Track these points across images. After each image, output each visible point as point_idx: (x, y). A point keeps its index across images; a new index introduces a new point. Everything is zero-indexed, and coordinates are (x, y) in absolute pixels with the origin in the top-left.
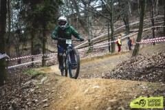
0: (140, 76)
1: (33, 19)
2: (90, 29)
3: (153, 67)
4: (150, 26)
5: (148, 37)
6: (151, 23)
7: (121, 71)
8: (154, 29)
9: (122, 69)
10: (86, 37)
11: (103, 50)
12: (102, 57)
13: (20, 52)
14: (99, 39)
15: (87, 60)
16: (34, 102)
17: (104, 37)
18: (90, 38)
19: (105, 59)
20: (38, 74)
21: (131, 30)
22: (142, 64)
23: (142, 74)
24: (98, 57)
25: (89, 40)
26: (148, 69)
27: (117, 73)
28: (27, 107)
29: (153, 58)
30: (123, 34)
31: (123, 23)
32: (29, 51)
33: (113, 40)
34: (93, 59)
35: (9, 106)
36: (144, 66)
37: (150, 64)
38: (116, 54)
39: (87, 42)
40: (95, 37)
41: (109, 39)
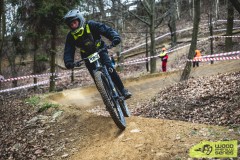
0: (192, 110)
1: (38, 21)
3: (211, 96)
4: (206, 35)
5: (203, 50)
6: (208, 31)
7: (166, 101)
8: (212, 40)
9: (166, 98)
10: (114, 48)
11: (138, 68)
12: (137, 79)
14: (133, 51)
16: (44, 150)
17: (140, 49)
18: (120, 50)
19: (141, 82)
20: (48, 107)
21: (179, 40)
22: (196, 92)
23: (195, 106)
24: (132, 79)
25: (118, 54)
26: (204, 99)
27: (160, 105)
28: (34, 157)
29: (212, 83)
30: (167, 46)
31: (167, 29)
32: (29, 66)
33: (153, 54)
35: (8, 155)
36: (198, 95)
37: (207, 92)
38: (157, 76)
40: (127, 48)
41: (147, 52)
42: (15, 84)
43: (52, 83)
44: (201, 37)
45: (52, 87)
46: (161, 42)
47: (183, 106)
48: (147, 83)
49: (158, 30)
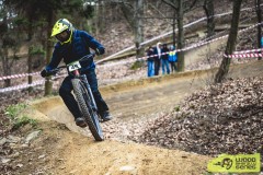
0: (226, 124)
2: (140, 23)
3: (253, 106)
4: (253, 21)
5: (249, 41)
7: (192, 112)
9: (193, 107)
10: (133, 38)
13: (10, 61)
15: (129, 85)
17: (166, 38)
18: (139, 40)
19: (165, 84)
21: (217, 27)
22: (233, 99)
23: (230, 119)
24: (152, 81)
25: (137, 45)
26: (244, 110)
29: (256, 87)
30: (202, 35)
31: (203, 12)
32: (26, 60)
33: (180, 46)
34: (141, 82)
36: (236, 103)
37: (248, 100)
38: (186, 75)
39: (133, 47)
40: (150, 37)
41: (174, 43)
42: (8, 83)
43: (48, 85)
44: (248, 22)
45: (47, 90)
46: (194, 29)
47: (215, 118)
48: (172, 85)
49: (191, 13)
